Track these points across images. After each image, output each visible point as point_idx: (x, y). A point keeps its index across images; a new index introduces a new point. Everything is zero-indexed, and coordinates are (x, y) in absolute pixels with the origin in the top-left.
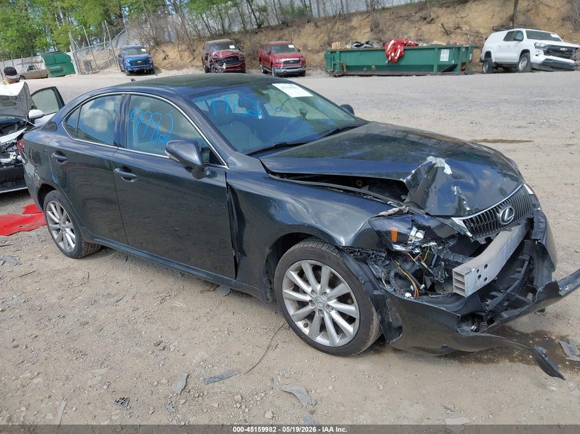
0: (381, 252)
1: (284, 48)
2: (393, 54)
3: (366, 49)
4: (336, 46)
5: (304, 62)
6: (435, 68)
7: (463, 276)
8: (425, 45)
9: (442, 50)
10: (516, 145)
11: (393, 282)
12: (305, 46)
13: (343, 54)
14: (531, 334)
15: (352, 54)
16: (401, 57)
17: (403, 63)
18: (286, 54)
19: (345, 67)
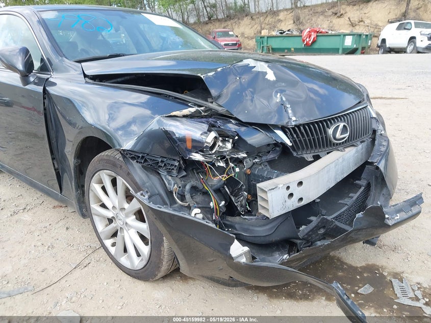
0: (174, 160)
1: (226, 34)
2: (308, 40)
3: (288, 35)
4: (264, 33)
5: (240, 45)
6: (340, 51)
7: (265, 192)
8: (333, 32)
9: (347, 36)
10: (392, 101)
11: (188, 196)
12: (243, 34)
13: (269, 39)
14: (361, 267)
15: (277, 39)
16: (314, 42)
17: (316, 46)
18: (226, 39)
19: (271, 49)
